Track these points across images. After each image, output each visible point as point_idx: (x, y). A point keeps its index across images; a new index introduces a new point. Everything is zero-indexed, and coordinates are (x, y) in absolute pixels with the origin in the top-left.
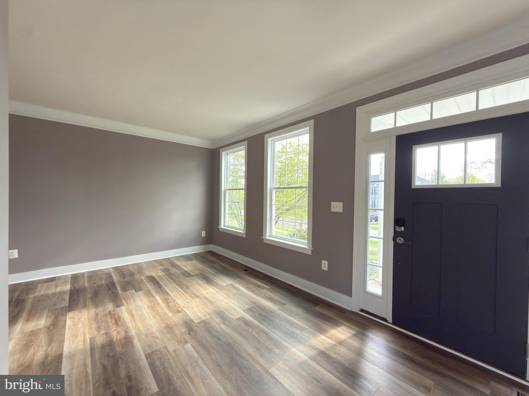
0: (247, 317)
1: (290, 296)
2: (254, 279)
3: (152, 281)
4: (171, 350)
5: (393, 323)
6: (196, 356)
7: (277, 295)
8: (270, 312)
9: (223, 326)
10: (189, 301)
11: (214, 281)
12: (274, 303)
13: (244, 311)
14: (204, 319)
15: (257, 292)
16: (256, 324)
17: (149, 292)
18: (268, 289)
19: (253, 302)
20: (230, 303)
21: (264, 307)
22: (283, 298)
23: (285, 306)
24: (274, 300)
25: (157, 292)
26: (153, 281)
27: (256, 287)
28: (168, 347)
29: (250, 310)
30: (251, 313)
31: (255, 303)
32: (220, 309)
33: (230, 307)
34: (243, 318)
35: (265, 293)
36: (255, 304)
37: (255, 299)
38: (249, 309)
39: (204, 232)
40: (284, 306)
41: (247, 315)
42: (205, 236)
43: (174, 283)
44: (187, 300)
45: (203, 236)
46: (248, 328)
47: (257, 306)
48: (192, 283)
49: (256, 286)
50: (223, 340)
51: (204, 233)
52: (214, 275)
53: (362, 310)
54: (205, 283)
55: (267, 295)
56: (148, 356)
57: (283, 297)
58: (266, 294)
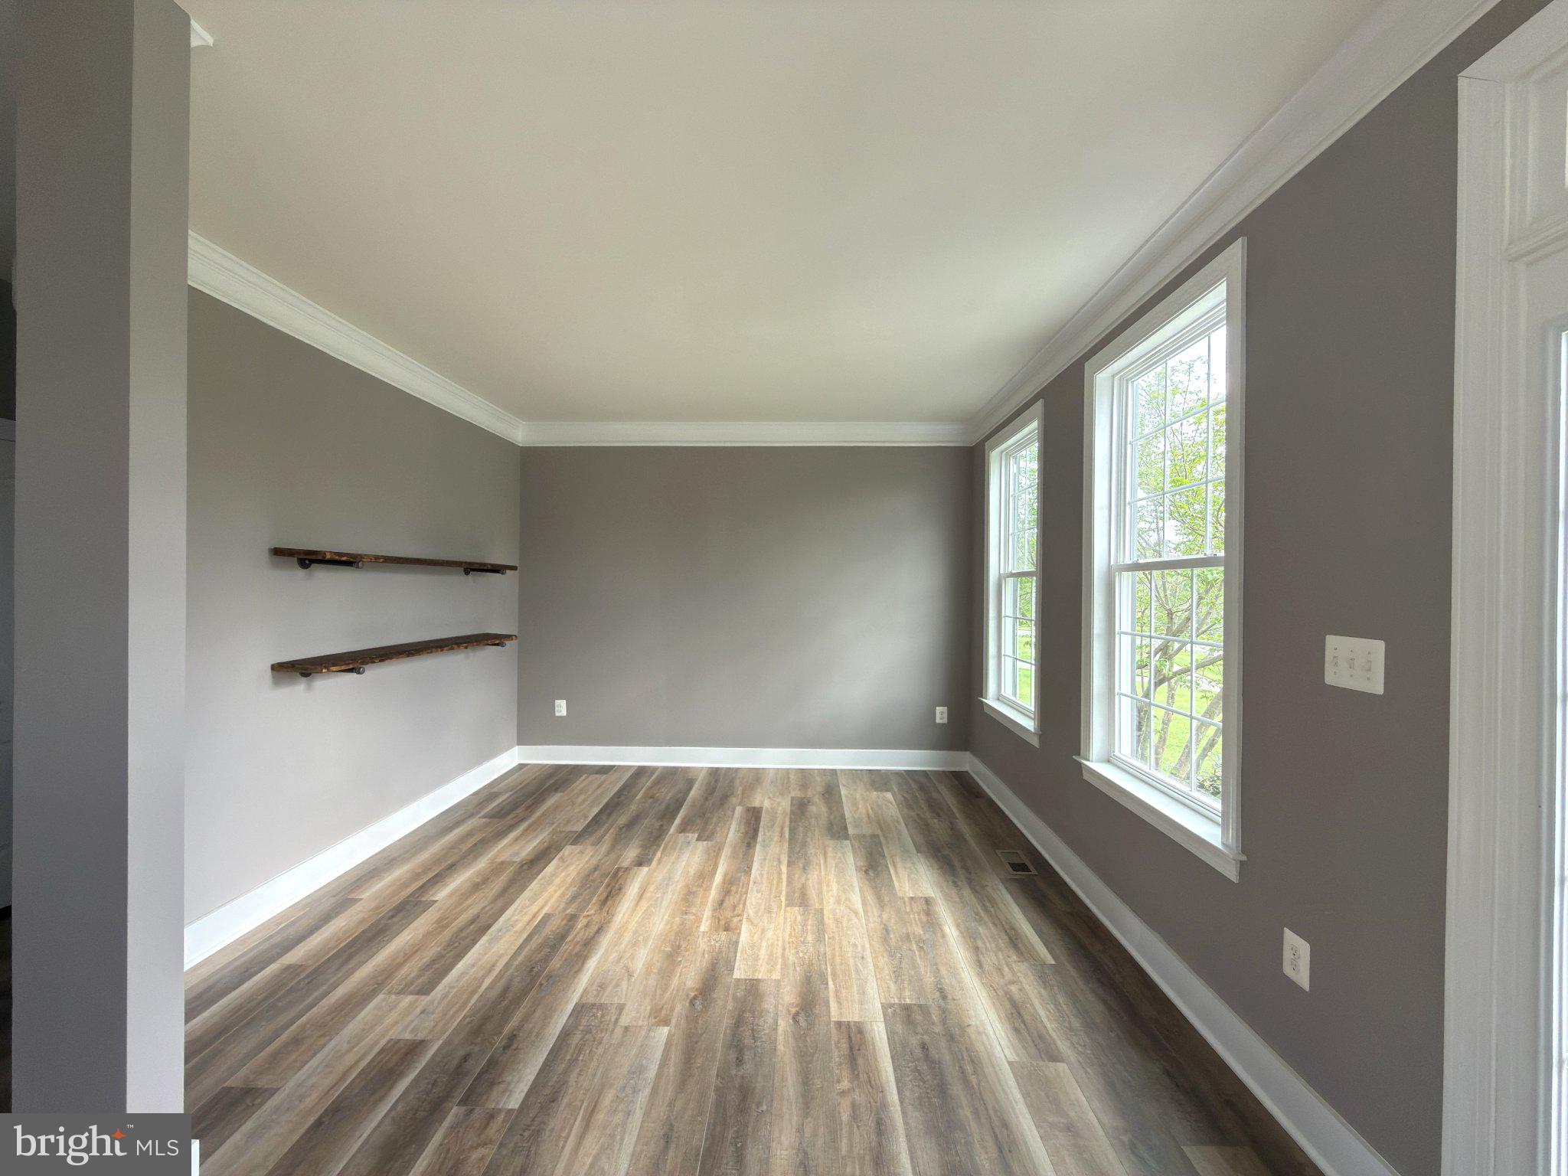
0: (879, 1034)
1: (1112, 1035)
2: (1021, 907)
3: (748, 823)
4: (625, 1020)
6: (652, 1073)
7: (1057, 1005)
8: (970, 1057)
9: (784, 1025)
10: (774, 907)
11: (889, 872)
12: (1017, 1030)
13: (885, 1007)
14: (760, 978)
15: (989, 960)
16: (883, 1073)
17: (719, 849)
18: (1043, 964)
19: (941, 991)
20: (870, 960)
21: (963, 1028)
22: (1070, 1028)
23: (1051, 1064)
24: (1027, 1017)
25: (734, 855)
26: (750, 824)
27: (1002, 942)
28: (625, 1012)
29: (906, 1016)
30: (899, 1028)
31: (944, 997)
32: (823, 967)
33: (857, 971)
34: (860, 1032)
35: (1014, 974)
36: (942, 1003)
37: (960, 982)
38: (907, 1008)
39: (945, 709)
40: (1041, 1063)
41: (882, 1026)
42: (945, 721)
43: (786, 845)
44: (773, 904)
45: (938, 721)
46: (846, 1074)
47: (944, 1012)
48: (825, 857)
49: (1005, 937)
50: (748, 1068)
51: (942, 713)
52: (906, 851)
54: (858, 869)
55: (1014, 988)
56: (580, 1010)
57: (1076, 1024)
58: (1013, 982)
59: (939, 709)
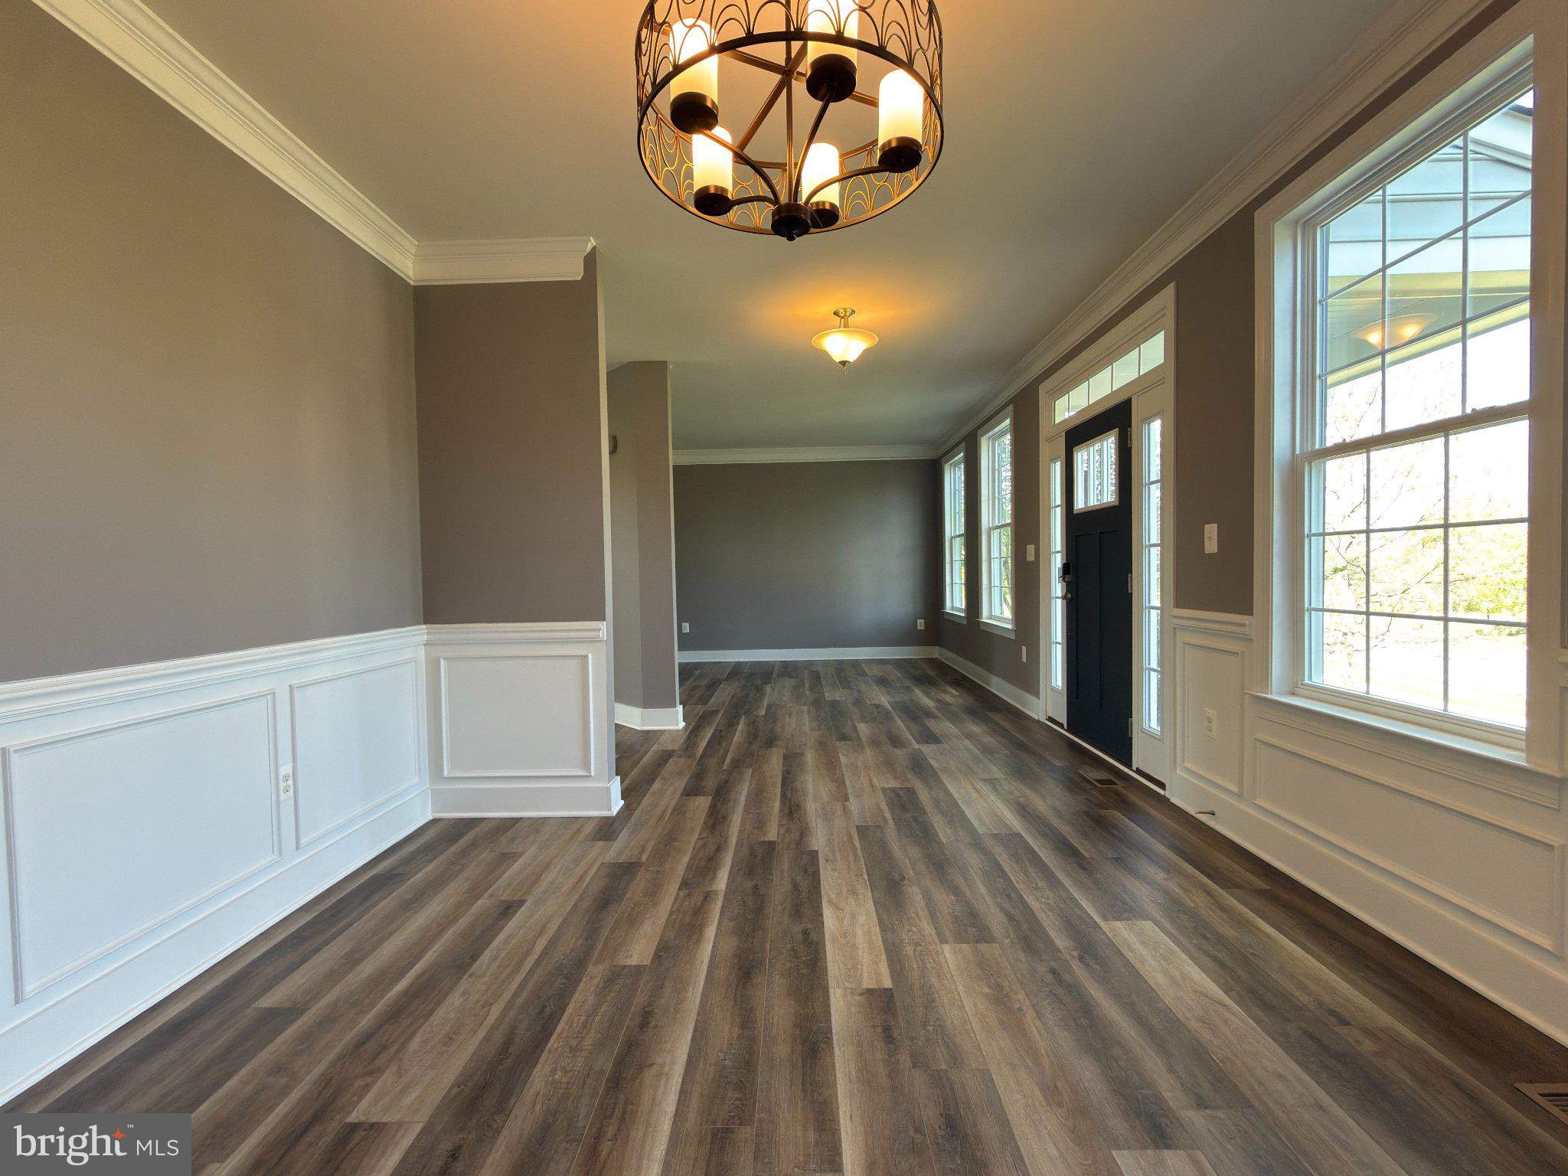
5: (1067, 731)
39: (922, 621)
42: (923, 628)
45: (919, 628)
51: (921, 623)
53: (1050, 719)
59: (919, 621)
